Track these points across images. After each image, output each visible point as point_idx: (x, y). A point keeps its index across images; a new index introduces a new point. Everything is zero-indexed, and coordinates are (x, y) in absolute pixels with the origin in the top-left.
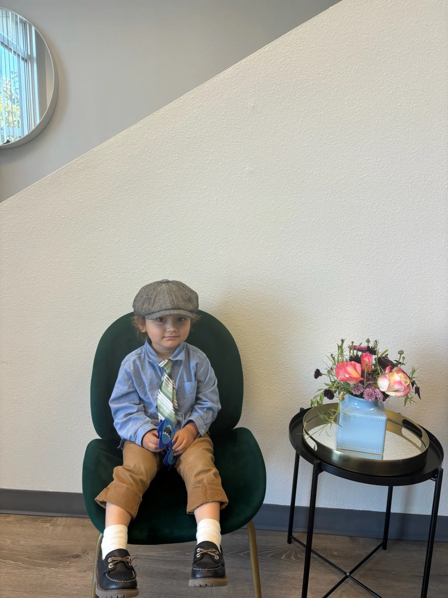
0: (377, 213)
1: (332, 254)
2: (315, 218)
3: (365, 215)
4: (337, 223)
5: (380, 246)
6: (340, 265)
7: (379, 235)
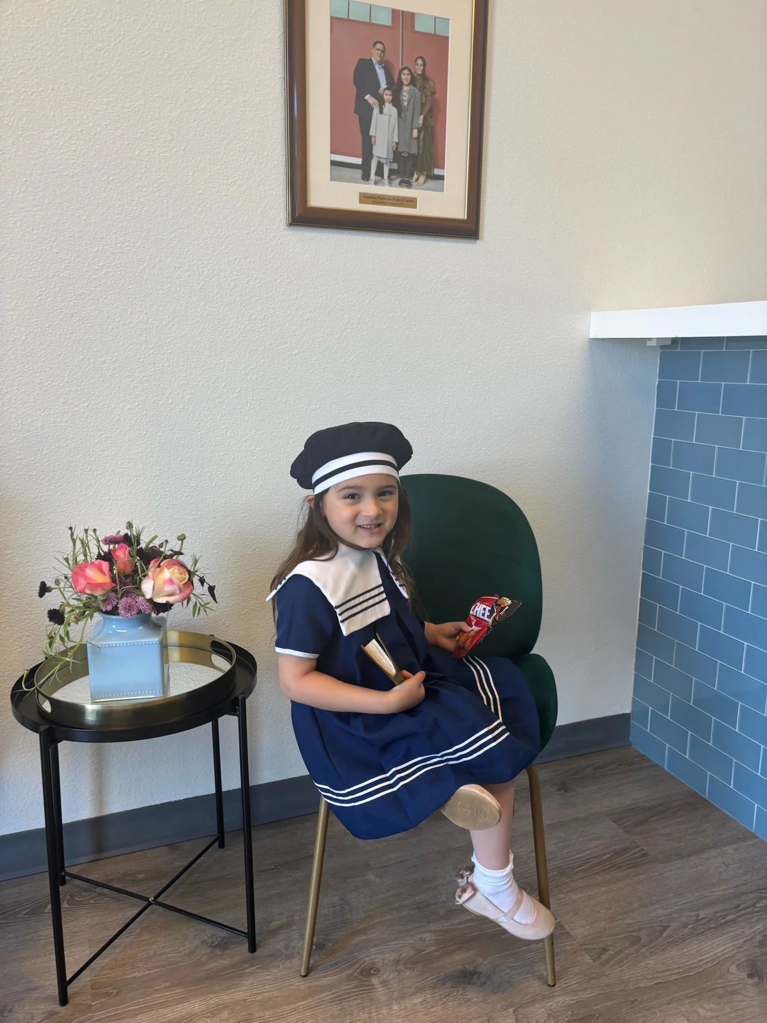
0: (132, 325)
1: (66, 394)
2: (26, 335)
3: (112, 329)
4: (66, 343)
5: (145, 378)
6: (84, 413)
7: (141, 361)
